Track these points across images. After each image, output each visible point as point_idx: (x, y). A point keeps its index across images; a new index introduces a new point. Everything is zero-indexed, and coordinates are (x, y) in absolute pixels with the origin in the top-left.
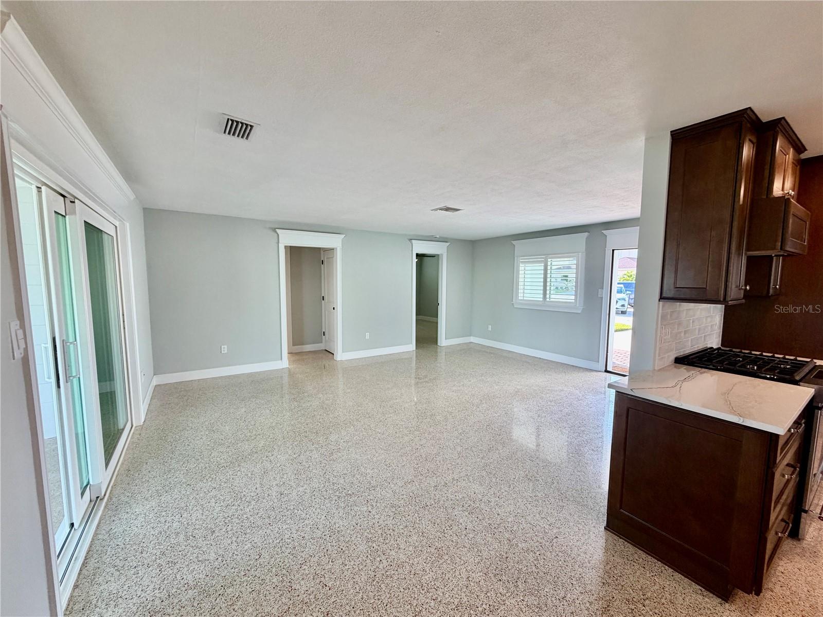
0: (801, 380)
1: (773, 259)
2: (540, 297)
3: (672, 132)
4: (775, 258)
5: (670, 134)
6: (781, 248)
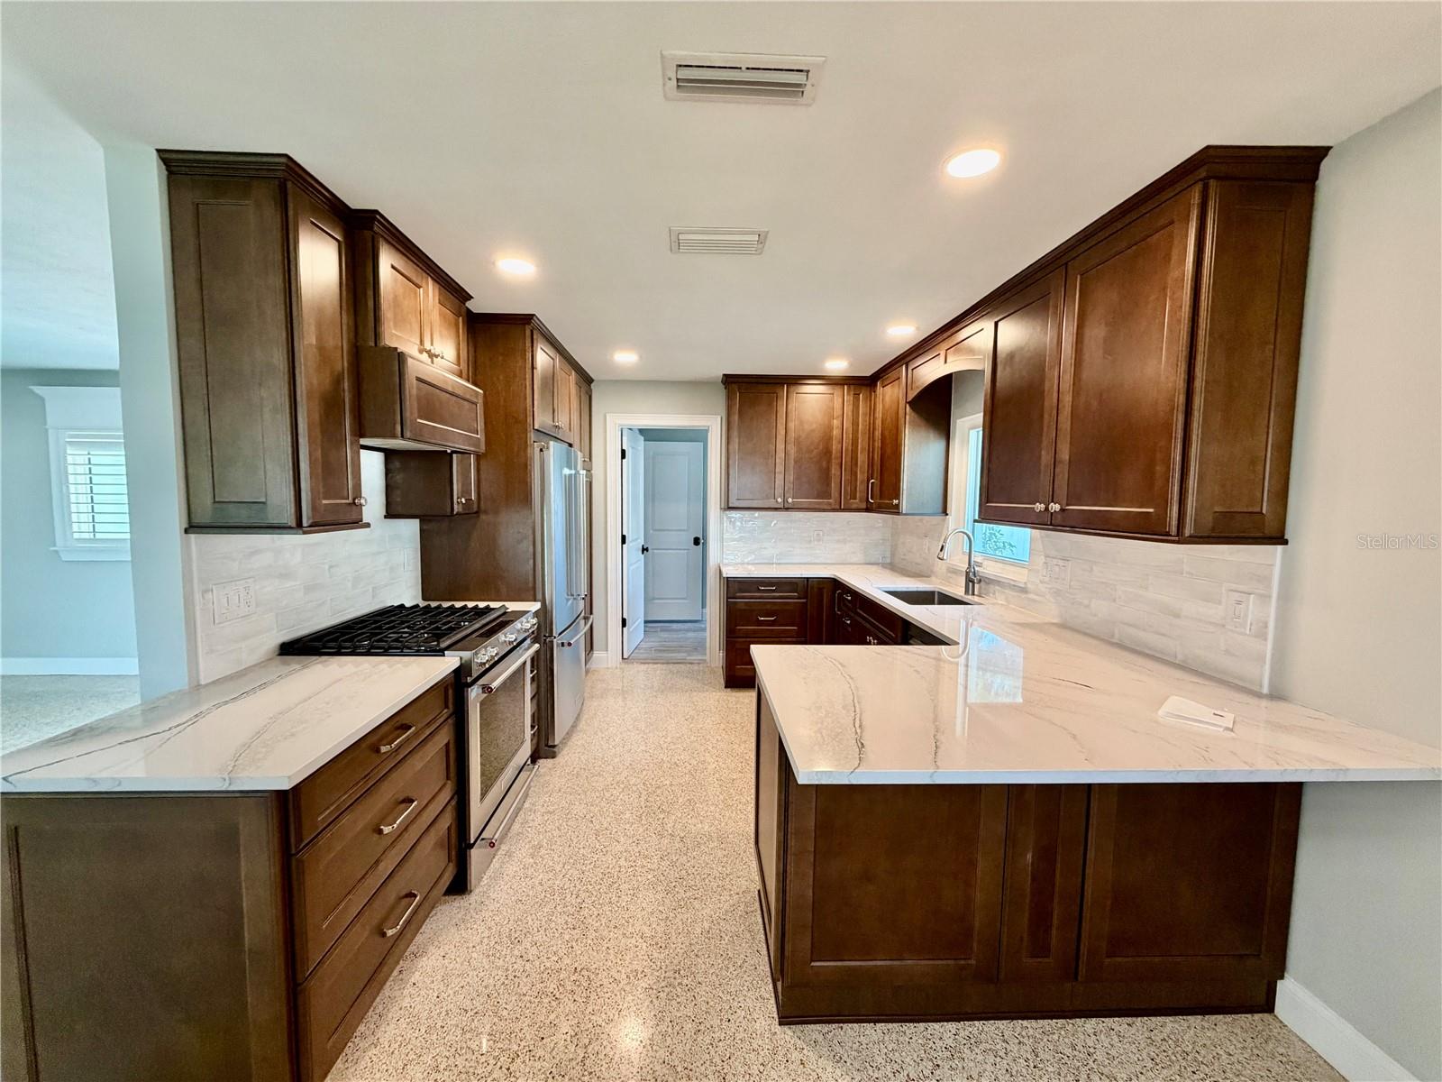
0: (448, 648)
1: (447, 458)
3: (158, 151)
4: (454, 455)
5: (155, 155)
6: (402, 436)
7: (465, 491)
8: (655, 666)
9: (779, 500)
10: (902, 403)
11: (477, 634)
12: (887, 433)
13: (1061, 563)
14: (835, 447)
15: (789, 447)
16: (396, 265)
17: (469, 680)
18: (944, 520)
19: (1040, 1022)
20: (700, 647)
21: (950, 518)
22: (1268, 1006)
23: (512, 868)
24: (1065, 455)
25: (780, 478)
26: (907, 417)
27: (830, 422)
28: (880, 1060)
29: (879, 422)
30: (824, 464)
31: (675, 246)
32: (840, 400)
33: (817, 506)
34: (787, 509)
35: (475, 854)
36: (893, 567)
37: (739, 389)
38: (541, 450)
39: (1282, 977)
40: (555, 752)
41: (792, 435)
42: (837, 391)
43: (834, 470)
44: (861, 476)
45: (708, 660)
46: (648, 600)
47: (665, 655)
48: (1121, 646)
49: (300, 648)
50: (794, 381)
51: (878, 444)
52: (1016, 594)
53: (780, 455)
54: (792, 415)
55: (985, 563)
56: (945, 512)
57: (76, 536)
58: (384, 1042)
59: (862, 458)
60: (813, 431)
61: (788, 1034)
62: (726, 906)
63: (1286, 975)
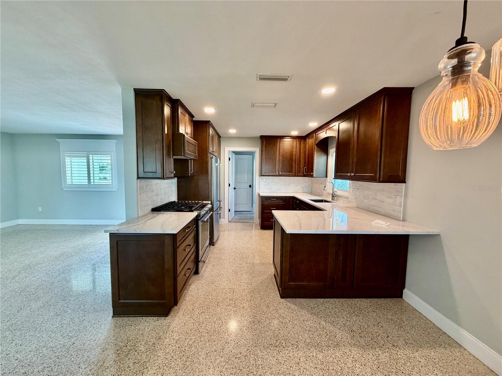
0: (194, 210)
1: (188, 161)
2: (85, 182)
3: (134, 89)
4: (189, 160)
5: (133, 89)
6: (184, 155)
7: (191, 170)
8: (239, 223)
9: (277, 173)
10: (314, 144)
11: (199, 207)
12: (309, 153)
13: (357, 190)
14: (294, 157)
15: (280, 157)
16: (182, 112)
17: (200, 218)
18: (326, 179)
19: (344, 299)
20: (252, 218)
21: (328, 178)
22: (401, 296)
23: (208, 270)
24: (355, 160)
25: (277, 167)
26: (315, 149)
27: (292, 149)
28: (305, 305)
29: (307, 150)
30: (291, 162)
31: (253, 106)
32: (295, 143)
33: (289, 175)
34: (279, 176)
35: (200, 264)
36: (311, 193)
37: (265, 139)
38: (211, 158)
39: (404, 289)
40: (214, 244)
41: (281, 154)
42: (295, 141)
43: (294, 164)
44: (302, 165)
45: (255, 222)
46: (235, 205)
47: (242, 220)
48: (371, 211)
49: (157, 210)
50: (282, 137)
51: (307, 156)
52: (345, 199)
53: (278, 159)
54: (281, 148)
55: (338, 191)
56: (326, 177)
57: (68, 183)
58: (187, 300)
59: (302, 160)
60: (287, 152)
61: (283, 300)
62: (266, 277)
63: (405, 288)
